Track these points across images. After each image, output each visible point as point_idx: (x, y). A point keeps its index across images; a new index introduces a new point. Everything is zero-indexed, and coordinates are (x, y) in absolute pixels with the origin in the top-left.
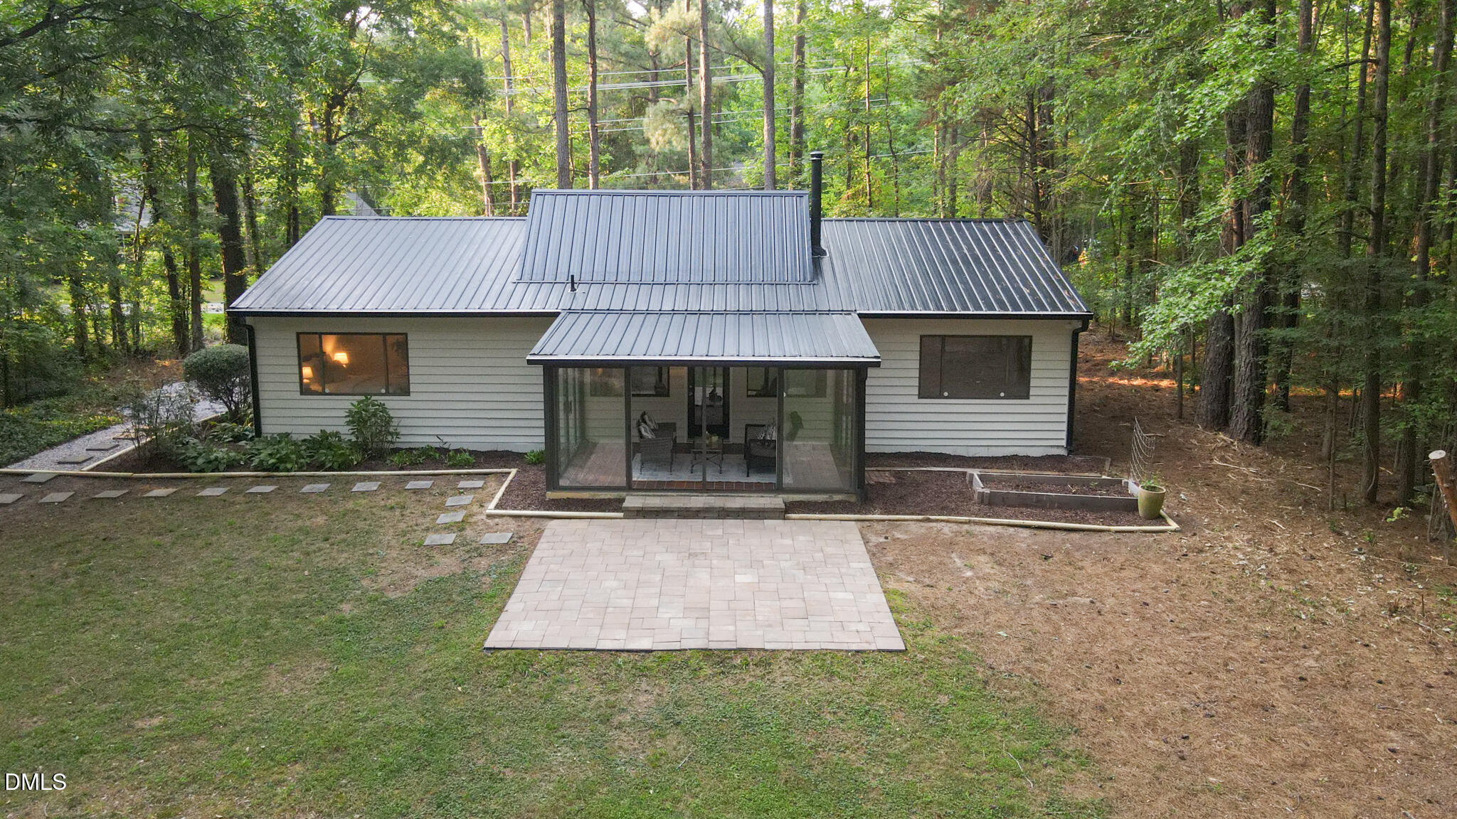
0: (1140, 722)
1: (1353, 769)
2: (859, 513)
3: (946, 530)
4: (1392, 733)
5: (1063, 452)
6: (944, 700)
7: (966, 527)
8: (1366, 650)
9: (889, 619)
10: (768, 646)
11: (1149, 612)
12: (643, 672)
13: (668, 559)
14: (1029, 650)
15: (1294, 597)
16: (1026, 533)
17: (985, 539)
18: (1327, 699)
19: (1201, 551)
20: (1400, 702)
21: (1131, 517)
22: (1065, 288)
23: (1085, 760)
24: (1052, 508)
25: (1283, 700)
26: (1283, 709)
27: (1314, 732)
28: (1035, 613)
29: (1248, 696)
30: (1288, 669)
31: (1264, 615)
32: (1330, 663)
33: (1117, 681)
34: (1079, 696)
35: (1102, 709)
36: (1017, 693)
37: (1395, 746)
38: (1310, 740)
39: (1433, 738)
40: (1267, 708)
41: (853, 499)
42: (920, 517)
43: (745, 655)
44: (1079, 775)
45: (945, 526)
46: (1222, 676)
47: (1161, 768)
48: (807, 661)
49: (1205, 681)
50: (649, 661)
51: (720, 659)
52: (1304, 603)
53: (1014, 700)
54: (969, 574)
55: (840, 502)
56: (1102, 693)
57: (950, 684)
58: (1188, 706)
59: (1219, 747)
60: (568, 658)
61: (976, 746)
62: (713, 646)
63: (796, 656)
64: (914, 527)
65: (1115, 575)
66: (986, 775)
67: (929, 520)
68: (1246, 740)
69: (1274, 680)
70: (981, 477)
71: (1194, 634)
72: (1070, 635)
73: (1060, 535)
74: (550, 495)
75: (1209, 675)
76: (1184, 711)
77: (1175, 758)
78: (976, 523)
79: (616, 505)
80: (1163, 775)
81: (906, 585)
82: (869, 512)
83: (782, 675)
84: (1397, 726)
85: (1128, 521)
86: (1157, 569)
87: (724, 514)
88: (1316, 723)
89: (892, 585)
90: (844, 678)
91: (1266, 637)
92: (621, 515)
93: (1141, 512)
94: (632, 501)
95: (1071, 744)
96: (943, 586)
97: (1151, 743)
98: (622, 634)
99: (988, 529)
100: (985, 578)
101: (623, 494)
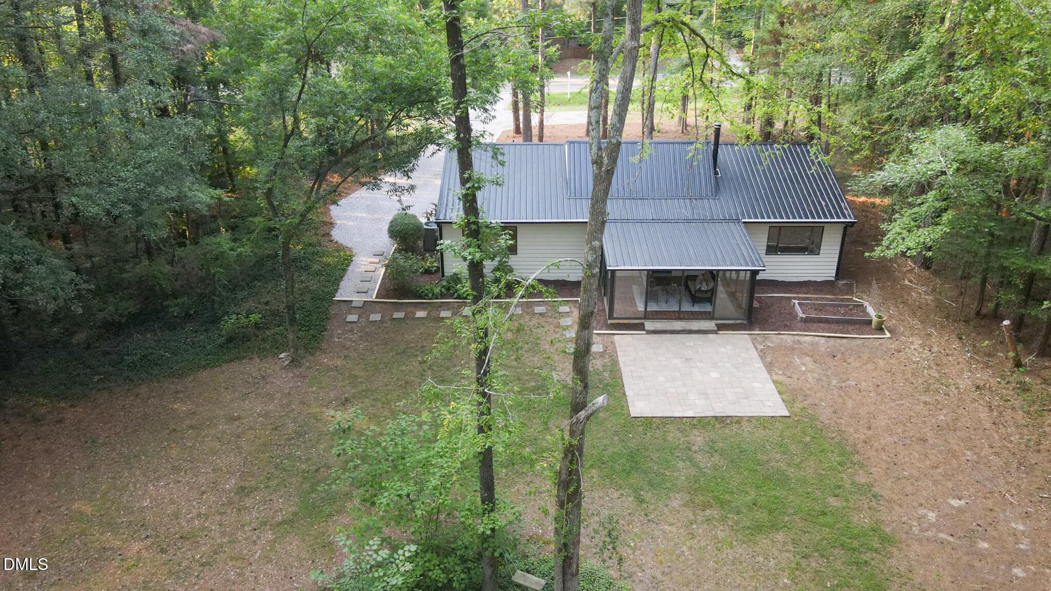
0: (880, 447)
1: (953, 469)
2: (749, 330)
3: (789, 340)
4: (968, 452)
5: (833, 279)
6: (808, 439)
7: (797, 338)
8: (964, 410)
9: (778, 398)
10: (738, 415)
11: (879, 390)
12: (694, 427)
13: (677, 362)
14: (835, 412)
15: (938, 380)
16: (823, 339)
17: (806, 345)
18: (947, 437)
19: (900, 352)
20: (973, 437)
21: (868, 329)
22: (842, 201)
23: (862, 466)
24: (833, 323)
25: (930, 435)
26: (930, 441)
27: (941, 452)
28: (834, 392)
29: (918, 435)
30: (934, 421)
31: (927, 390)
32: (949, 418)
33: (870, 428)
34: (856, 436)
35: (866, 442)
36: (834, 435)
37: (969, 458)
38: (939, 455)
39: (982, 455)
40: (925, 441)
41: (745, 322)
42: (776, 332)
43: (730, 418)
44: (861, 472)
45: (787, 338)
46: (909, 425)
47: (888, 469)
48: (754, 421)
49: (902, 428)
50: (695, 422)
51: (722, 420)
52: (942, 384)
53: (833, 438)
54: (804, 369)
55: (740, 324)
56: (865, 434)
57: (810, 431)
58: (896, 440)
59: (907, 459)
60: (666, 421)
61: (823, 460)
62: (717, 415)
63: (750, 419)
64: (774, 338)
65: (864, 367)
66: (829, 472)
67: (780, 334)
68: (917, 456)
69: (928, 427)
70: (799, 304)
71: (897, 402)
72: (850, 404)
73: (838, 341)
74: (610, 322)
75: (904, 425)
76: (895, 443)
77: (892, 464)
78: (801, 335)
79: (640, 327)
80: (889, 471)
81: (780, 376)
82: (753, 330)
83: (746, 427)
84: (970, 449)
85: (867, 332)
86: (881, 363)
87: (690, 332)
88: (942, 448)
89: (775, 378)
90: (770, 429)
91: (925, 403)
92: (644, 332)
93: (873, 326)
94: (649, 325)
95: (856, 458)
96: (795, 377)
97: (884, 457)
98: (680, 409)
99: (808, 339)
100: (812, 371)
101: (643, 321)
